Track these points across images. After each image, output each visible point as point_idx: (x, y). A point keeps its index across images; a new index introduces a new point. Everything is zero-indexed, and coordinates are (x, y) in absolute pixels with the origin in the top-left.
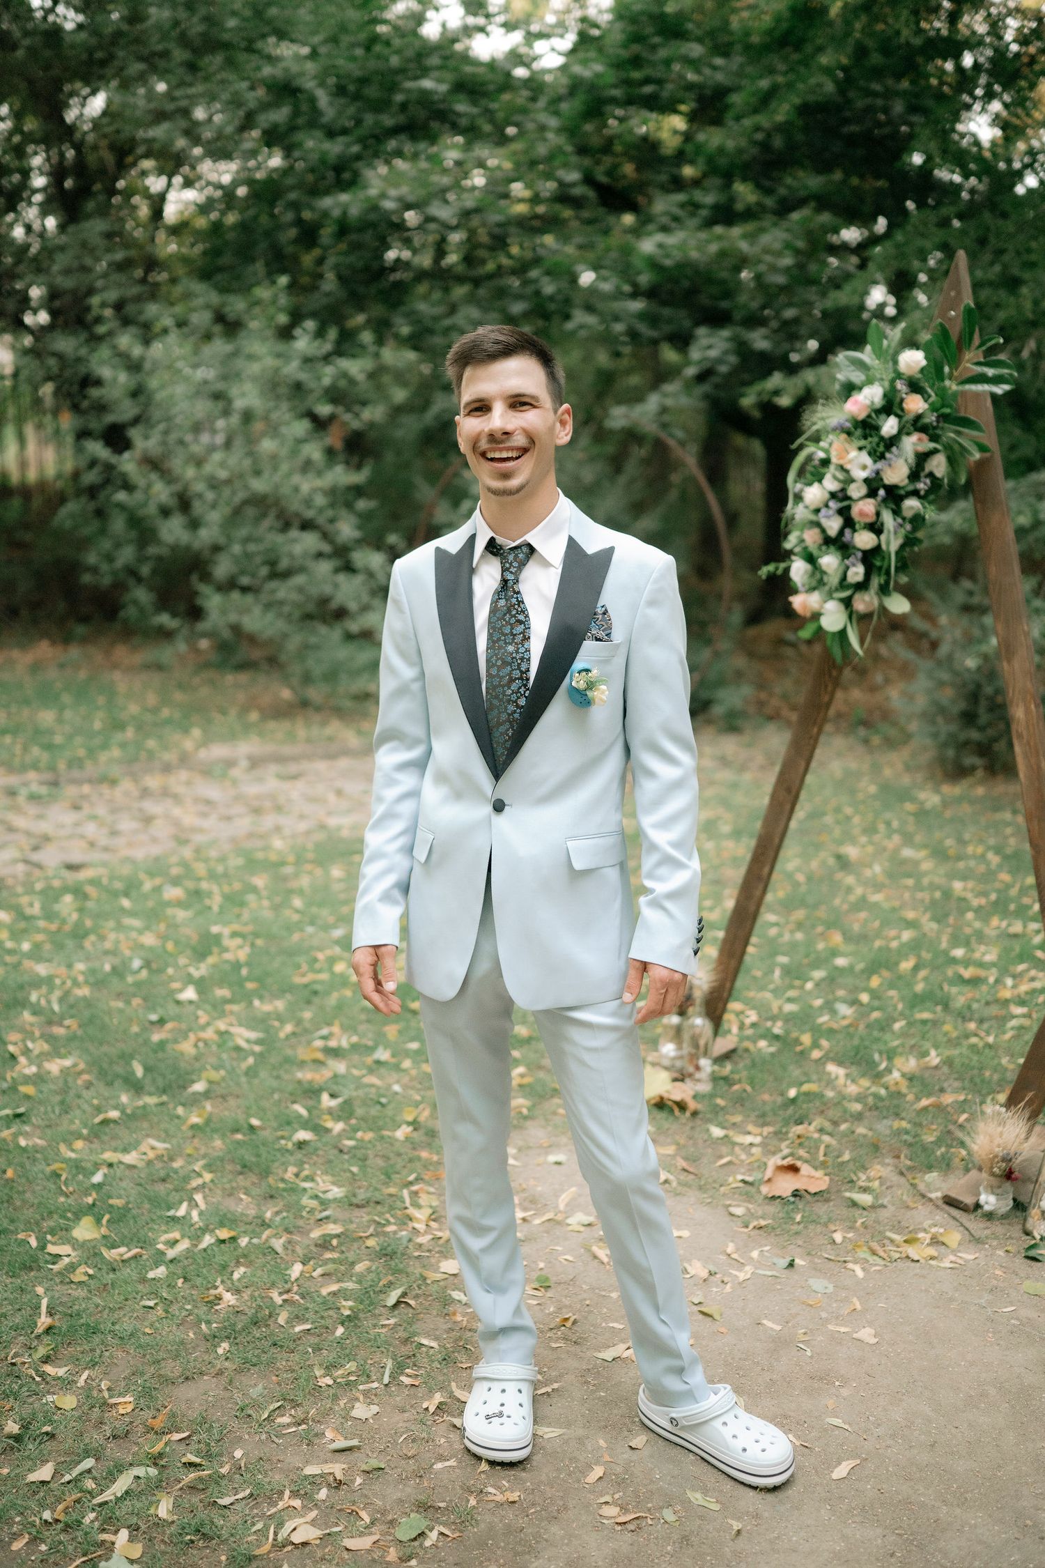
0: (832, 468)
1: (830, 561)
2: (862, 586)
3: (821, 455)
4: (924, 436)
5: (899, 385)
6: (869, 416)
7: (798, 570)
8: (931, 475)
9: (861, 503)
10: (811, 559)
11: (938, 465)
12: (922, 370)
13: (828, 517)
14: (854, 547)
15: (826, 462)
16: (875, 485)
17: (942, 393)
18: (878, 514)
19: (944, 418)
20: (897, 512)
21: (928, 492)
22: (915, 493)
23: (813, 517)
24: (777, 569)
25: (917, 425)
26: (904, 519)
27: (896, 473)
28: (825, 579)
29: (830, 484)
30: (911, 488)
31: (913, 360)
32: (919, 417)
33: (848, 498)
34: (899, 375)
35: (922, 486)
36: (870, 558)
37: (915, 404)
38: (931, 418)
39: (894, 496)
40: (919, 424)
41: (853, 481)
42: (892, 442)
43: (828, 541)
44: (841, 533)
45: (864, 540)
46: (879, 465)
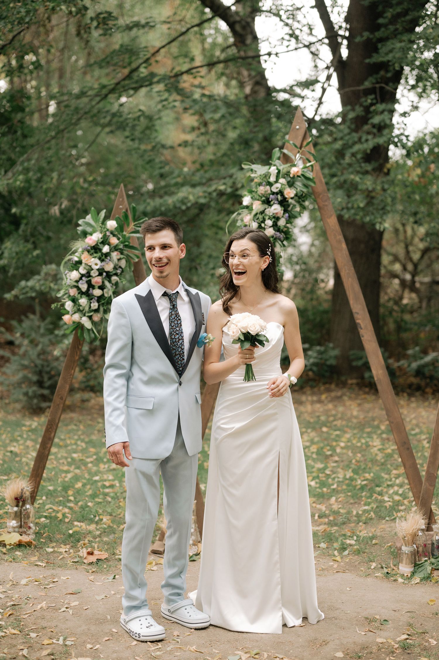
0: (83, 265)
1: (83, 301)
2: (97, 311)
3: (76, 259)
4: (119, 253)
5: (108, 233)
6: (97, 245)
7: (69, 305)
8: (120, 267)
9: (96, 278)
10: (74, 300)
11: (123, 264)
12: (116, 228)
13: (82, 284)
14: (93, 295)
15: (80, 262)
16: (101, 271)
17: (124, 236)
18: (103, 282)
19: (126, 246)
20: (110, 281)
21: (121, 274)
22: (116, 274)
23: (76, 284)
24: (57, 305)
25: (115, 248)
26: (113, 284)
27: (109, 267)
28: (81, 308)
29: (82, 270)
30: (114, 272)
31: (112, 224)
32: (117, 245)
33: (90, 276)
34: (108, 230)
35: (119, 271)
36: (100, 299)
37: (114, 241)
38: (121, 246)
39: (109, 276)
40: (117, 248)
41: (92, 269)
42: (107, 255)
43: (81, 293)
44: (88, 290)
45: (97, 292)
46: (103, 263)
